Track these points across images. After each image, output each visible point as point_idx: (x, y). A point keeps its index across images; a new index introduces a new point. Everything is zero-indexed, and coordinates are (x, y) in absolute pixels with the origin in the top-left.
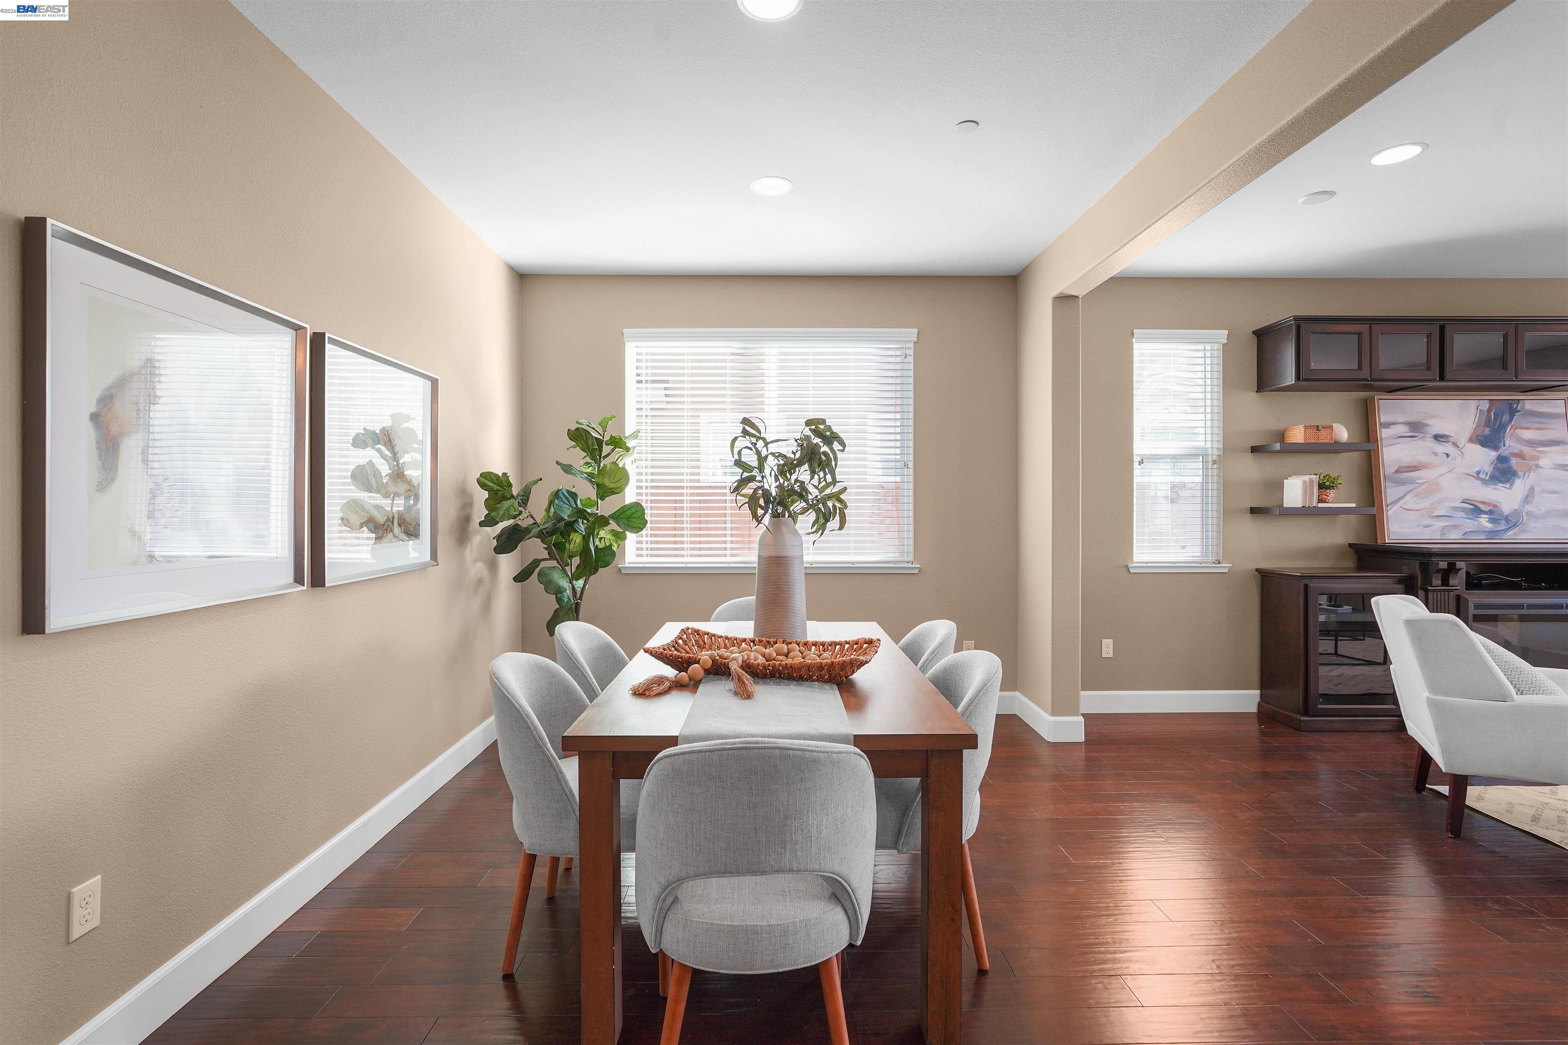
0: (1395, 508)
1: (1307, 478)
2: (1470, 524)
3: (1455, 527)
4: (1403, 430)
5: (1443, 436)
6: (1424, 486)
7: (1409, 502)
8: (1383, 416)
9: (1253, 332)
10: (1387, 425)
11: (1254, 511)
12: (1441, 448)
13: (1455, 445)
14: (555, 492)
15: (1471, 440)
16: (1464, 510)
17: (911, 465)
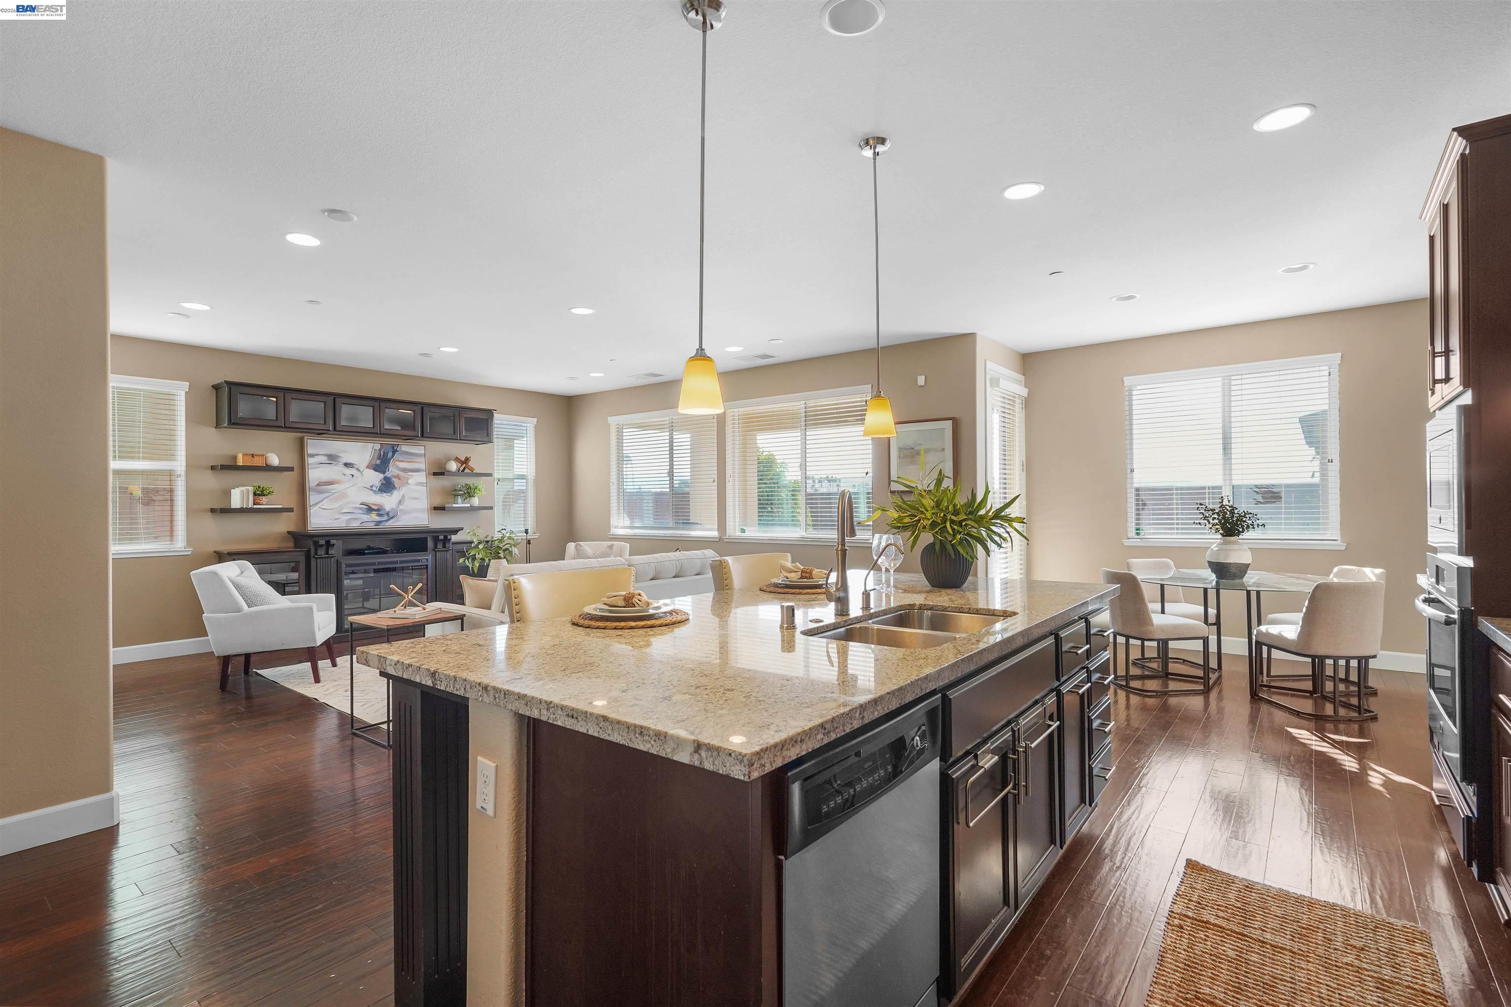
0: (315, 508)
1: (244, 488)
2: (366, 517)
3: (355, 519)
4: (324, 459)
5: (350, 464)
6: (337, 494)
7: (325, 504)
8: (310, 450)
9: (213, 386)
10: (313, 456)
11: (213, 511)
12: (348, 471)
13: (358, 470)
15: (368, 467)
16: (361, 509)
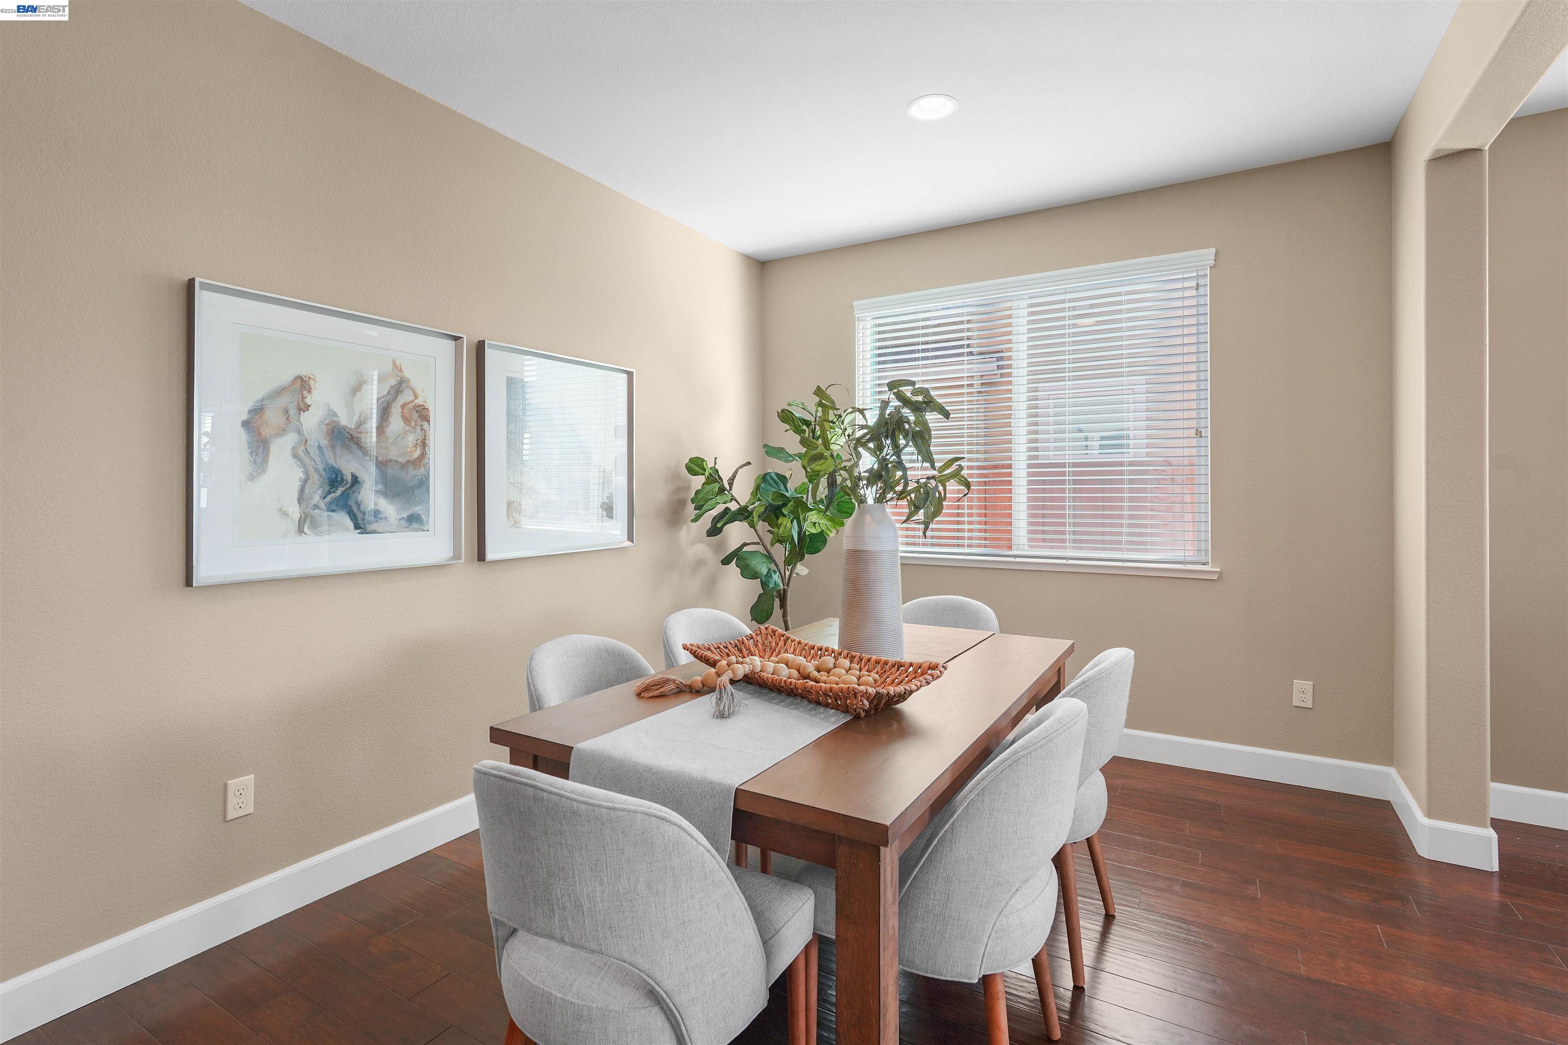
14: (763, 475)
17: (1207, 432)
